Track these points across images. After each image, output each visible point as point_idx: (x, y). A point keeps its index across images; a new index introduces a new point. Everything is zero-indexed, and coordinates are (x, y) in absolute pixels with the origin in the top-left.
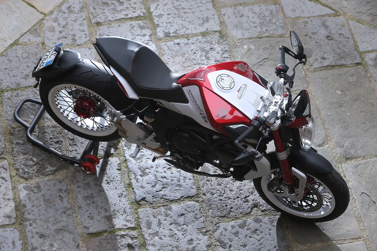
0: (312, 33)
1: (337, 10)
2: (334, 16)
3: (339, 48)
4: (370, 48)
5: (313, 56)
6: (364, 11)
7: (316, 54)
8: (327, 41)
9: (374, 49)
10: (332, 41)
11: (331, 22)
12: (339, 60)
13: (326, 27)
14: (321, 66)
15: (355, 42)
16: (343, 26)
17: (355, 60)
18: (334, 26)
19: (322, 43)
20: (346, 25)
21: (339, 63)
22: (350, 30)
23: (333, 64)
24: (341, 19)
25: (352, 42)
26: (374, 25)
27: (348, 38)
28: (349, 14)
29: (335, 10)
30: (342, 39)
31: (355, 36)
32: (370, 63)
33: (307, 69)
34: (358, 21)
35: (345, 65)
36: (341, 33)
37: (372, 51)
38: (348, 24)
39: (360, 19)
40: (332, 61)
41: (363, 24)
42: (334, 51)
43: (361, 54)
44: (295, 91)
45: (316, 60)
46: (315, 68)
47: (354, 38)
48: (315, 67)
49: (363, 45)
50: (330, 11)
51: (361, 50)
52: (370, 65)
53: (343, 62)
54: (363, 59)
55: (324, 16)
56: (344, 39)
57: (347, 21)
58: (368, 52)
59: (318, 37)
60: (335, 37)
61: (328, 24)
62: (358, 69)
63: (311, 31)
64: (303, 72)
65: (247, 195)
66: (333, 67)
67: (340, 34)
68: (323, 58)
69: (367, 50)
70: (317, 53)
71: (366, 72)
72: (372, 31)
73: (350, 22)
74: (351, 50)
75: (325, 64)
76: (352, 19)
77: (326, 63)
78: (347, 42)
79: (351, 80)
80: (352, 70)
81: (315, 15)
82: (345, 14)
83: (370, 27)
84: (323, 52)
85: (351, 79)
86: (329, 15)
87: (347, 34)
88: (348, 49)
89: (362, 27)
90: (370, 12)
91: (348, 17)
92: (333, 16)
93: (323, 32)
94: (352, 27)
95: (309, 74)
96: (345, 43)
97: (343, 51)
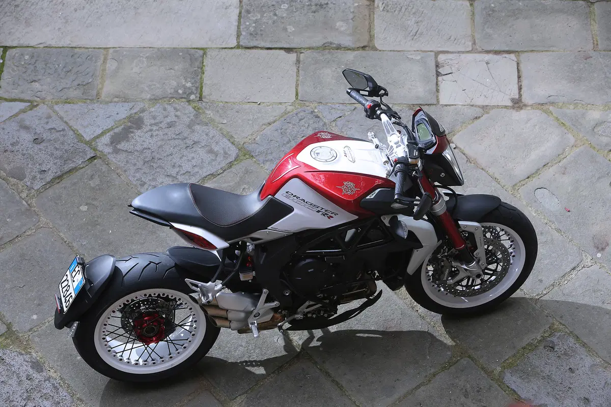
0: (12, 145)
1: (31, 99)
2: (31, 109)
3: (57, 149)
4: (99, 131)
5: (27, 174)
6: (68, 86)
7: (29, 170)
8: (37, 147)
9: (104, 129)
10: (43, 144)
11: (30, 118)
12: (65, 164)
13: (26, 128)
14: (44, 183)
15: (74, 131)
16: (49, 117)
17: (86, 155)
18: (37, 122)
19: (30, 152)
20: (53, 114)
21: (66, 168)
22: (61, 118)
23: (59, 173)
24: (42, 110)
25: (71, 133)
26: (90, 98)
27: (63, 130)
28: (49, 98)
29: (29, 101)
30: (54, 135)
31: (71, 123)
32: (108, 150)
33: (27, 197)
34: (66, 102)
35: (75, 168)
36: (50, 127)
37: (103, 134)
38: (54, 111)
39: (67, 99)
40: (55, 171)
41: (73, 103)
42: (51, 155)
43: (88, 143)
44: (25, 232)
45: (34, 178)
46: (37, 190)
47: (70, 127)
48: (36, 188)
49: (87, 130)
50: (22, 105)
51: (88, 139)
52: (109, 153)
53: (72, 165)
54: (95, 150)
55: (16, 115)
56: (58, 134)
57: (51, 108)
58: (98, 137)
59: (22, 147)
60: (45, 136)
61: (27, 123)
62: (95, 165)
63: (9, 143)
64: (24, 202)
66: (60, 178)
67: (49, 129)
68: (42, 171)
69: (95, 135)
70: (30, 168)
71: (107, 164)
72: (90, 107)
73: (56, 108)
74: (74, 143)
75: (48, 179)
76: (57, 103)
77: (49, 177)
78: (64, 136)
79: (92, 185)
80: (89, 171)
81: (4, 119)
82: (43, 100)
83: (85, 102)
84: (38, 164)
85: (92, 183)
86: (23, 111)
87: (59, 125)
88: (69, 145)
89: (76, 107)
90: (76, 83)
91: (50, 103)
92: (29, 110)
93: (26, 137)
94: (62, 113)
95: (34, 202)
96: (61, 139)
97: (64, 150)
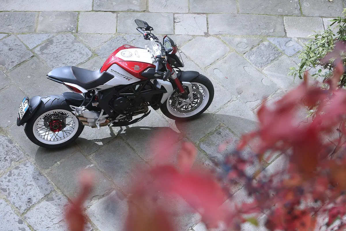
2: (8, 37)
3: (18, 53)
4: (35, 45)
5: (6, 63)
6: (23, 27)
8: (10, 52)
9: (38, 44)
10: (13, 51)
11: (7, 40)
12: (21, 59)
13: (6, 44)
14: (13, 67)
16: (15, 40)
17: (30, 55)
18: (10, 42)
19: (8, 54)
21: (22, 61)
22: (20, 40)
23: (19, 63)
24: (12, 37)
25: (24, 46)
26: (32, 32)
27: (21, 45)
28: (15, 32)
29: (7, 33)
30: (17, 47)
31: (24, 42)
32: (39, 53)
33: (6, 72)
34: (22, 34)
35: (26, 60)
37: (37, 46)
38: (18, 38)
39: (23, 32)
41: (25, 34)
42: (16, 55)
43: (31, 50)
45: (9, 65)
47: (24, 44)
48: (9, 69)
49: (31, 45)
50: (4, 35)
51: (31, 48)
52: (39, 54)
53: (24, 59)
54: (34, 53)
55: (2, 39)
56: (19, 47)
57: (16, 36)
58: (35, 48)
59: (4, 52)
60: (13, 48)
61: (6, 42)
62: (34, 59)
64: (5, 75)
65: (5, 156)
66: (20, 64)
67: (15, 45)
68: (12, 62)
70: (7, 61)
71: (39, 59)
72: (32, 36)
73: (18, 36)
74: (25, 50)
76: (18, 34)
77: (15, 64)
78: (21, 47)
79: (32, 67)
80: (31, 61)
82: (13, 33)
83: (30, 34)
84: (10, 59)
86: (5, 37)
87: (19, 43)
88: (23, 51)
90: (26, 26)
91: (16, 34)
93: (6, 48)
94: (20, 38)
95: (9, 74)
96: (20, 49)
97: (21, 53)
